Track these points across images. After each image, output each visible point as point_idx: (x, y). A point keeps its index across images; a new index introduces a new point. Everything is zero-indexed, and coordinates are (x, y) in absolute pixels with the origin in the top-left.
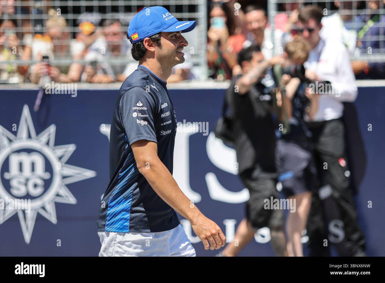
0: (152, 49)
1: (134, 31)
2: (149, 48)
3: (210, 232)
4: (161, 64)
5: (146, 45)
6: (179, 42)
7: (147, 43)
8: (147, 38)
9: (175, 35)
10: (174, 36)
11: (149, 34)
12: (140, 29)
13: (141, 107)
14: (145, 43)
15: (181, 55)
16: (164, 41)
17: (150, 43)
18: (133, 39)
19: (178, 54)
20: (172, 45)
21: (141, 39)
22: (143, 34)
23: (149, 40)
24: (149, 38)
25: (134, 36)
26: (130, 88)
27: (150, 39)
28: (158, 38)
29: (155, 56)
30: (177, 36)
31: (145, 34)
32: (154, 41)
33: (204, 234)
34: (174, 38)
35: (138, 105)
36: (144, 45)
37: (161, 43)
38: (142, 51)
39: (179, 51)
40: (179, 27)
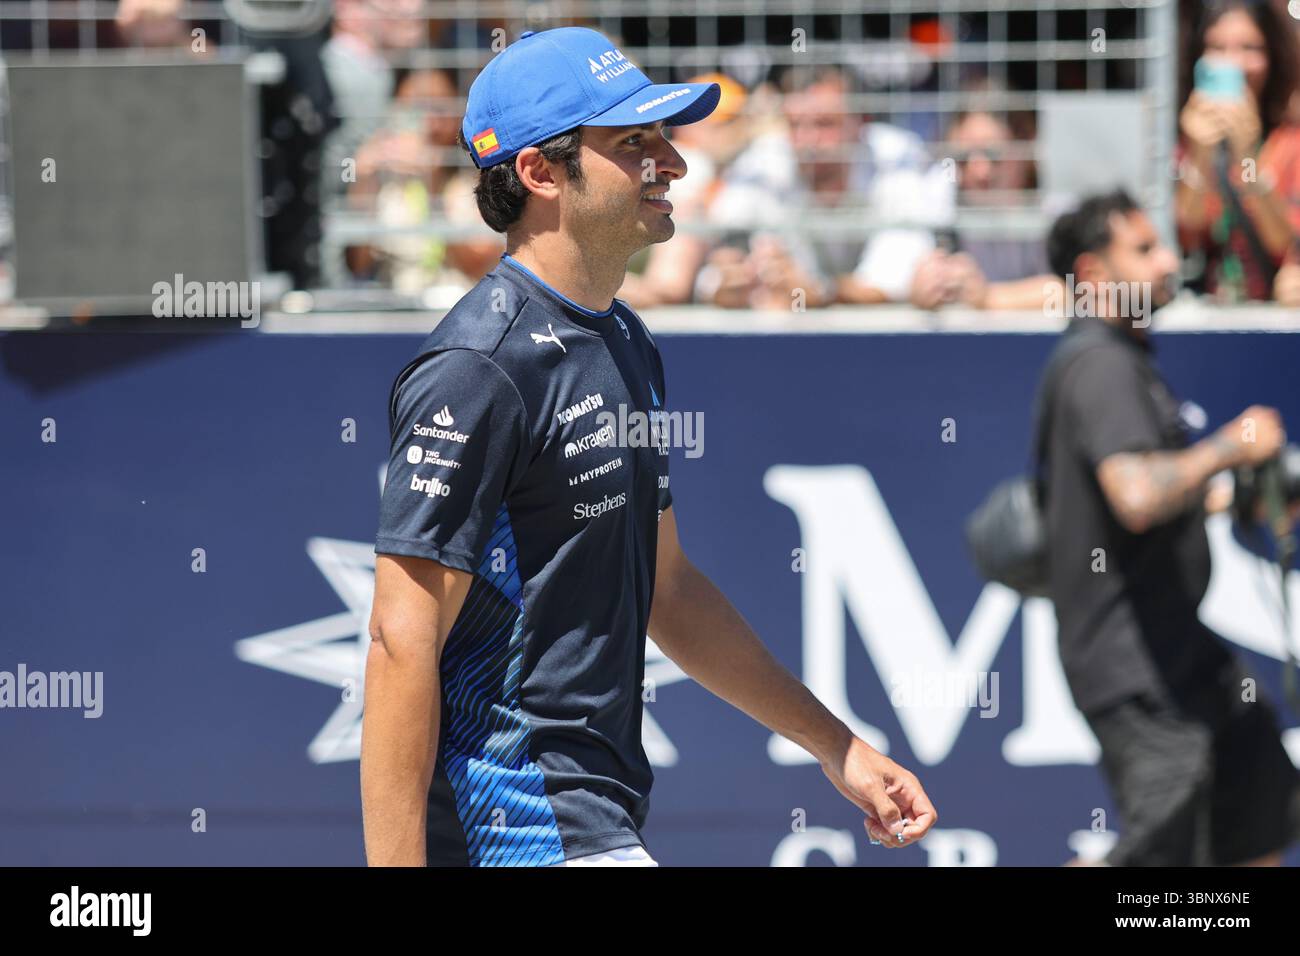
1: (482, 122)
2: (537, 187)
4: (580, 246)
5: (525, 175)
7: (528, 169)
8: (529, 150)
9: (638, 136)
10: (631, 142)
11: (535, 135)
12: (504, 116)
14: (523, 169)
15: (659, 211)
16: (591, 160)
17: (541, 165)
18: (479, 150)
19: (648, 206)
20: (622, 175)
21: (506, 153)
22: (515, 133)
23: (537, 155)
24: (536, 150)
25: (483, 140)
27: (539, 154)
28: (568, 148)
29: (562, 217)
30: (645, 141)
31: (523, 135)
32: (553, 161)
34: (633, 148)
36: (517, 177)
37: (583, 166)
38: (512, 195)
39: (651, 197)
40: (649, 106)
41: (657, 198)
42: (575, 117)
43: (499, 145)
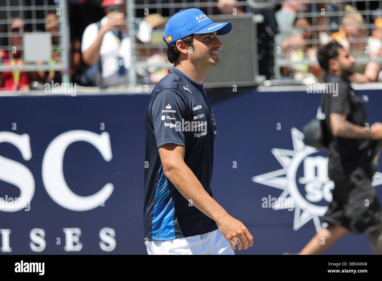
0: (184, 51)
1: (168, 33)
2: (182, 50)
3: (236, 232)
4: (194, 66)
5: (178, 47)
6: (213, 44)
7: (179, 45)
8: (179, 40)
9: (209, 37)
10: (207, 38)
11: (181, 36)
12: (173, 32)
13: (169, 110)
14: (178, 45)
16: (196, 43)
17: (183, 45)
18: (167, 41)
19: (212, 55)
20: (205, 46)
21: (174, 41)
22: (176, 36)
23: (181, 42)
24: (181, 40)
25: (168, 38)
26: (160, 90)
27: (182, 41)
28: (190, 40)
29: (188, 58)
30: (211, 38)
31: (178, 36)
32: (186, 43)
33: (229, 235)
34: (208, 40)
35: (167, 107)
36: (176, 47)
37: (194, 44)
39: (213, 53)
40: (211, 28)
41: (215, 53)
42: (192, 32)
43: (172, 39)
